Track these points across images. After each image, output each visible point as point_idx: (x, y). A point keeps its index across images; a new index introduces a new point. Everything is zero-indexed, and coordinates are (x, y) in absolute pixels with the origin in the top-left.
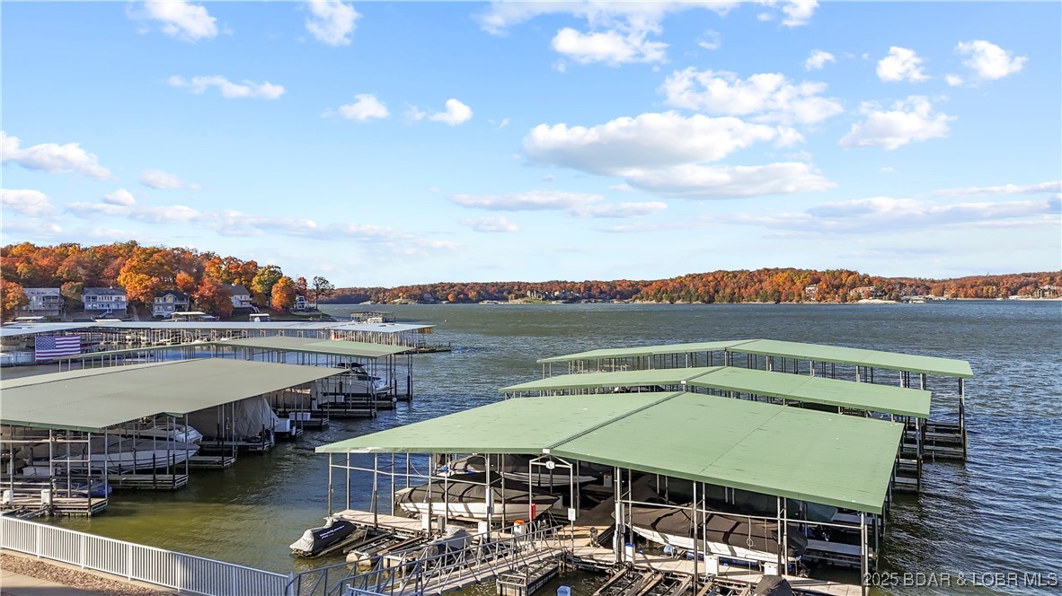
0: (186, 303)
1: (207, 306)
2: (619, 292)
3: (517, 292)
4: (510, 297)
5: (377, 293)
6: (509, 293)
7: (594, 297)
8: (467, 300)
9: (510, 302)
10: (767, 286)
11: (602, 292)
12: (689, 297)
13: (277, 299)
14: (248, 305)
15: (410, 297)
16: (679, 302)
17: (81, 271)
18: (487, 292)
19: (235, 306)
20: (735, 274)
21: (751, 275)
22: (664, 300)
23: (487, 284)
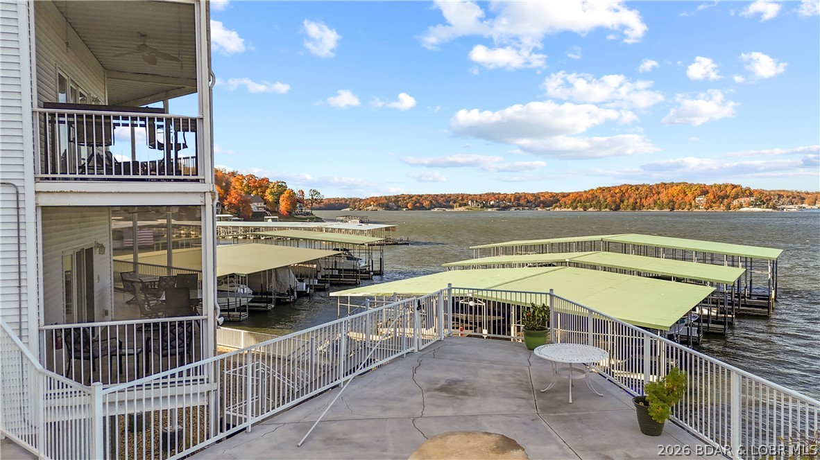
1: (233, 211)
2: (542, 202)
3: (460, 202)
4: (455, 205)
5: (354, 202)
6: (455, 202)
7: (522, 205)
8: (422, 208)
9: (455, 209)
10: (664, 197)
11: (528, 202)
12: (599, 206)
13: (283, 206)
14: (263, 210)
15: (379, 205)
16: (590, 210)
18: (437, 201)
19: (254, 211)
20: (637, 187)
21: (651, 188)
22: (579, 208)
23: (437, 195)
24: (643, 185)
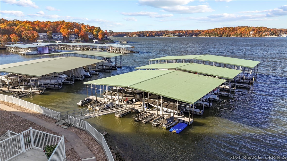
0: (77, 37)
1: (82, 38)
2: (195, 33)
3: (166, 34)
5: (128, 34)
6: (164, 34)
7: (188, 35)
8: (152, 36)
9: (164, 36)
10: (238, 32)
11: (190, 33)
12: (215, 35)
13: (100, 36)
14: (93, 38)
15: (137, 35)
16: (212, 36)
17: (51, 28)
18: (158, 33)
19: (90, 38)
20: (229, 28)
21: (234, 28)
22: (208, 36)
23: (158, 31)
24: (231, 27)
